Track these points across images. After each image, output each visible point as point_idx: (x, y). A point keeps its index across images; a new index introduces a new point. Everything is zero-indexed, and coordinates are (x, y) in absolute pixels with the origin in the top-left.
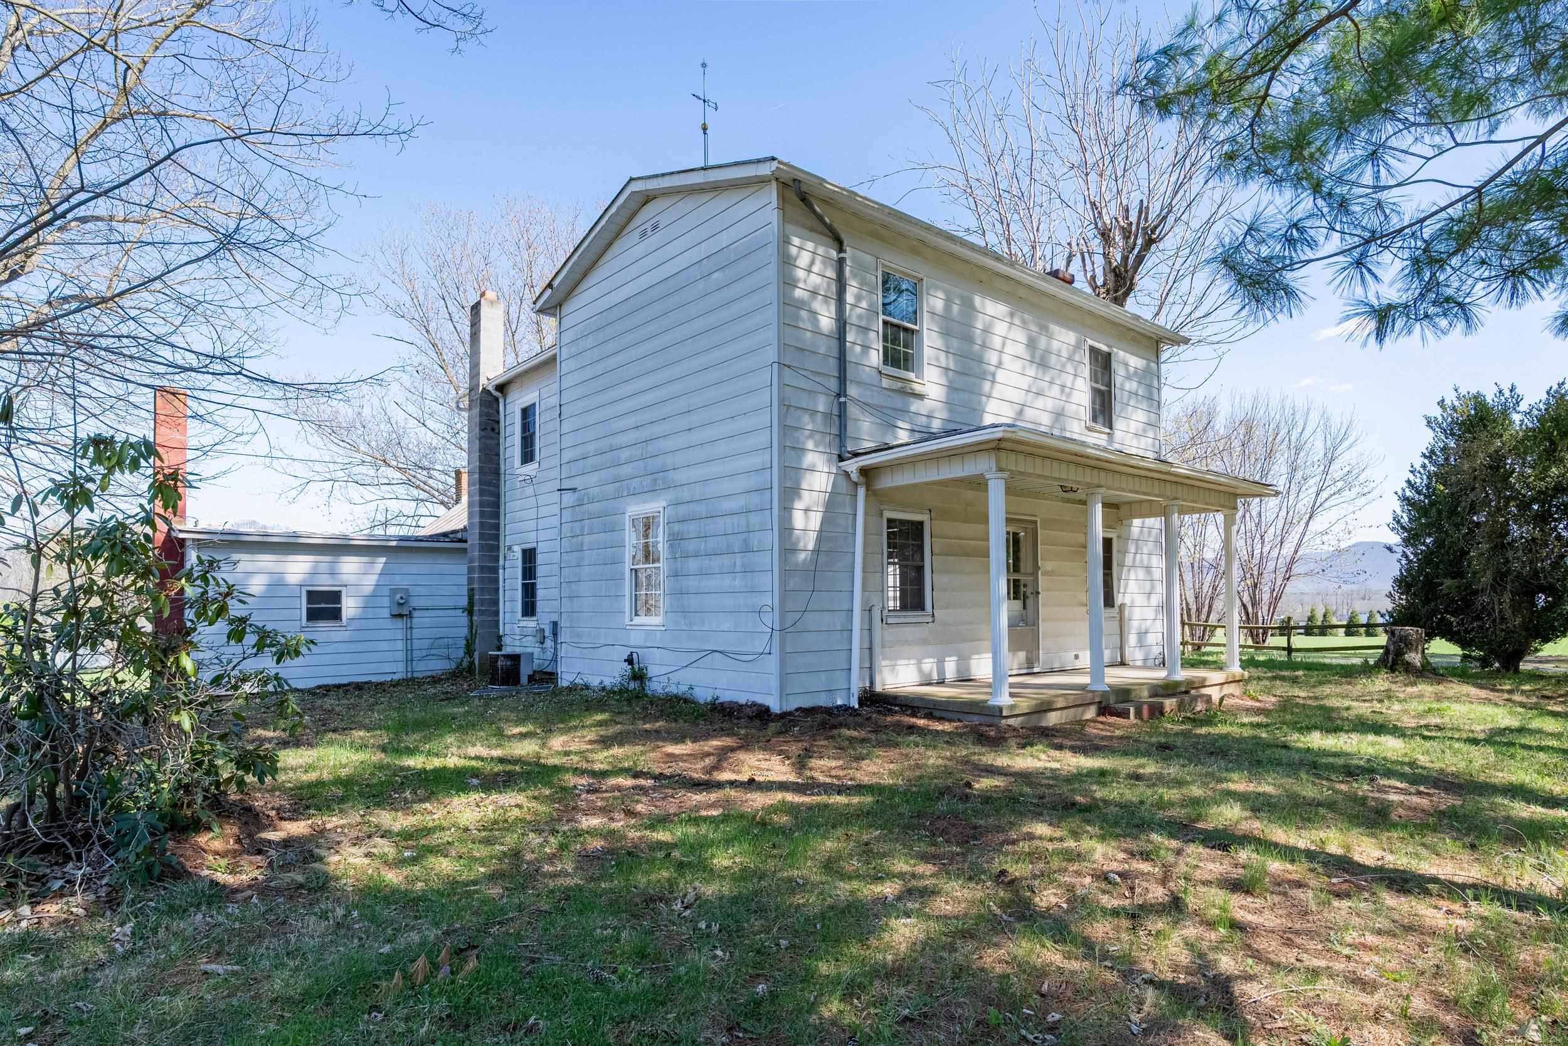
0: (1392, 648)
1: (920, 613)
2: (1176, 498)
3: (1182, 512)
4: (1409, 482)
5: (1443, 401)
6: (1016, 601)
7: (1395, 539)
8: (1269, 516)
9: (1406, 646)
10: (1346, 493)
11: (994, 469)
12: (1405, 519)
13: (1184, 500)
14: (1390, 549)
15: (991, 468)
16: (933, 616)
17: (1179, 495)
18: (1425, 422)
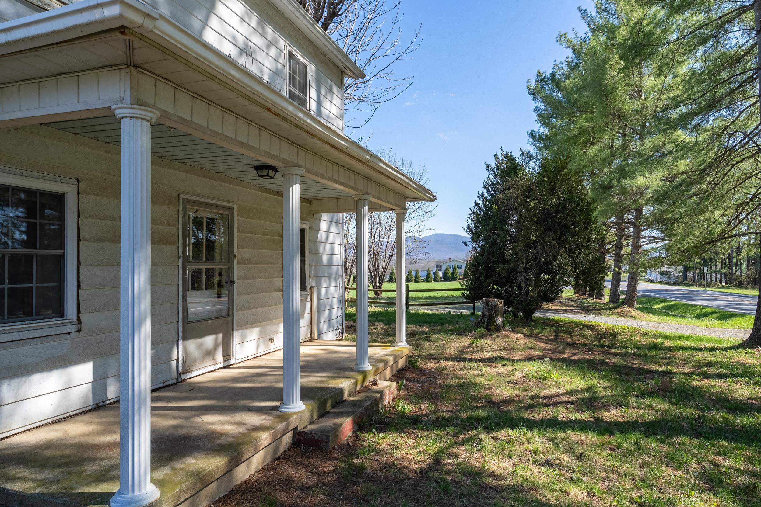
0: (486, 314)
1: (60, 321)
2: (366, 193)
3: (374, 208)
4: (475, 203)
5: (496, 154)
6: (210, 291)
7: (468, 236)
8: (383, 222)
9: (495, 312)
10: (420, 211)
11: (128, 99)
12: (472, 227)
13: (373, 197)
14: (465, 244)
15: (122, 100)
16: (79, 321)
17: (370, 191)
18: (485, 167)
